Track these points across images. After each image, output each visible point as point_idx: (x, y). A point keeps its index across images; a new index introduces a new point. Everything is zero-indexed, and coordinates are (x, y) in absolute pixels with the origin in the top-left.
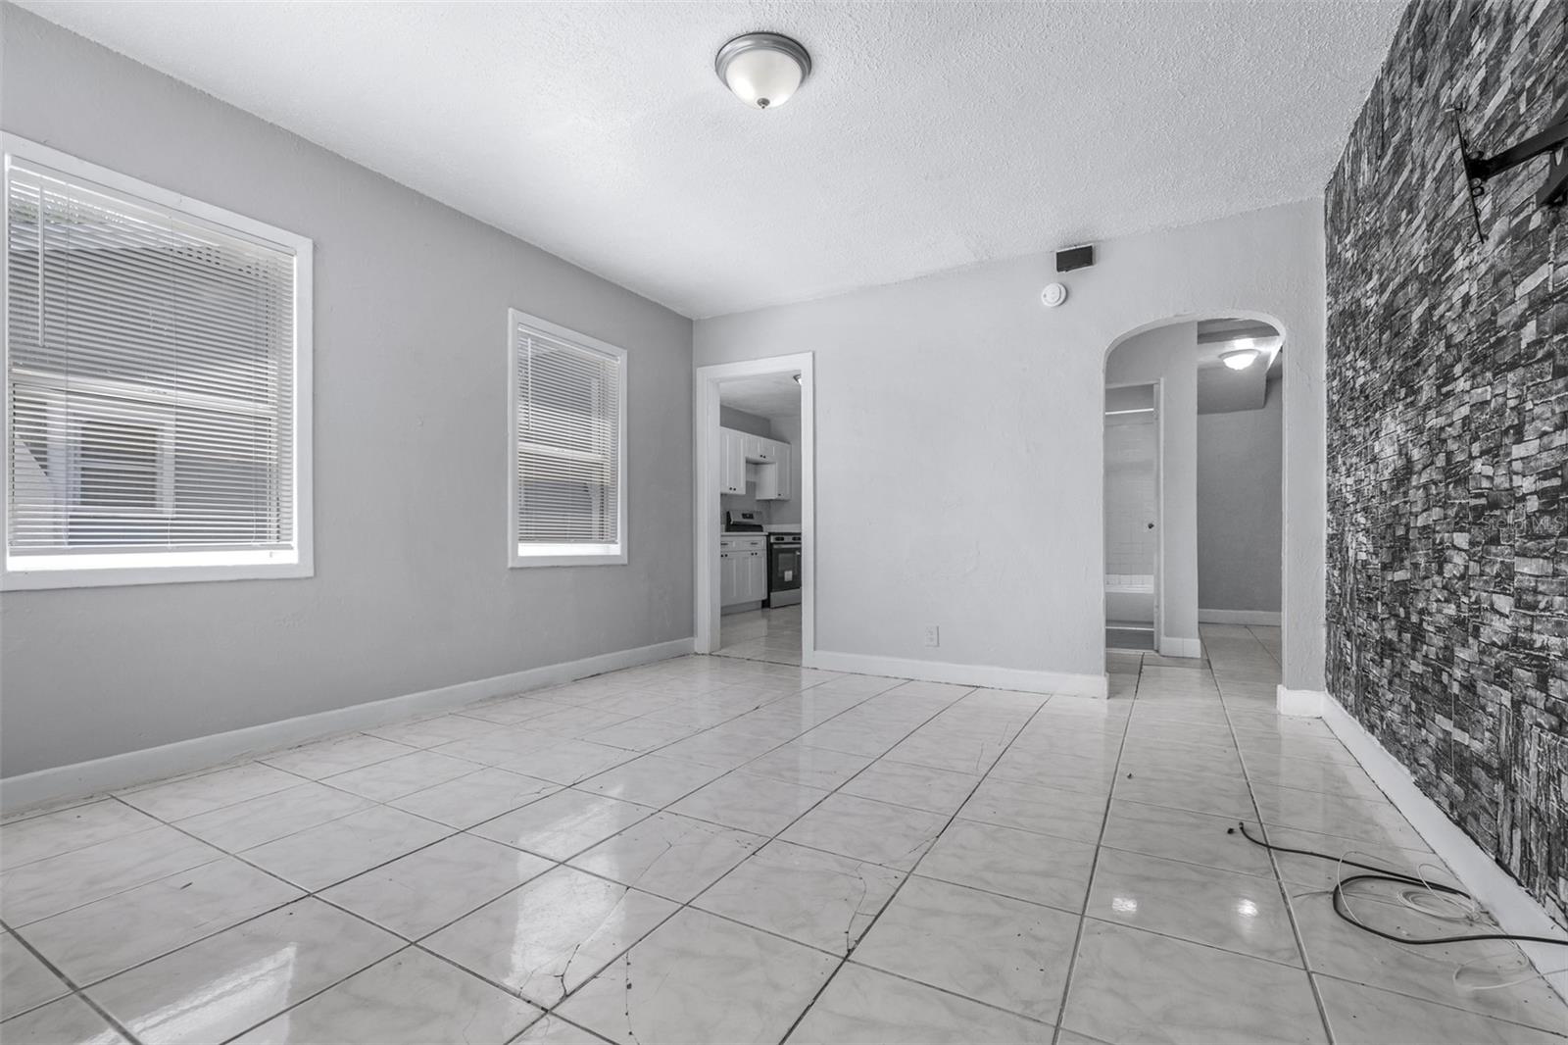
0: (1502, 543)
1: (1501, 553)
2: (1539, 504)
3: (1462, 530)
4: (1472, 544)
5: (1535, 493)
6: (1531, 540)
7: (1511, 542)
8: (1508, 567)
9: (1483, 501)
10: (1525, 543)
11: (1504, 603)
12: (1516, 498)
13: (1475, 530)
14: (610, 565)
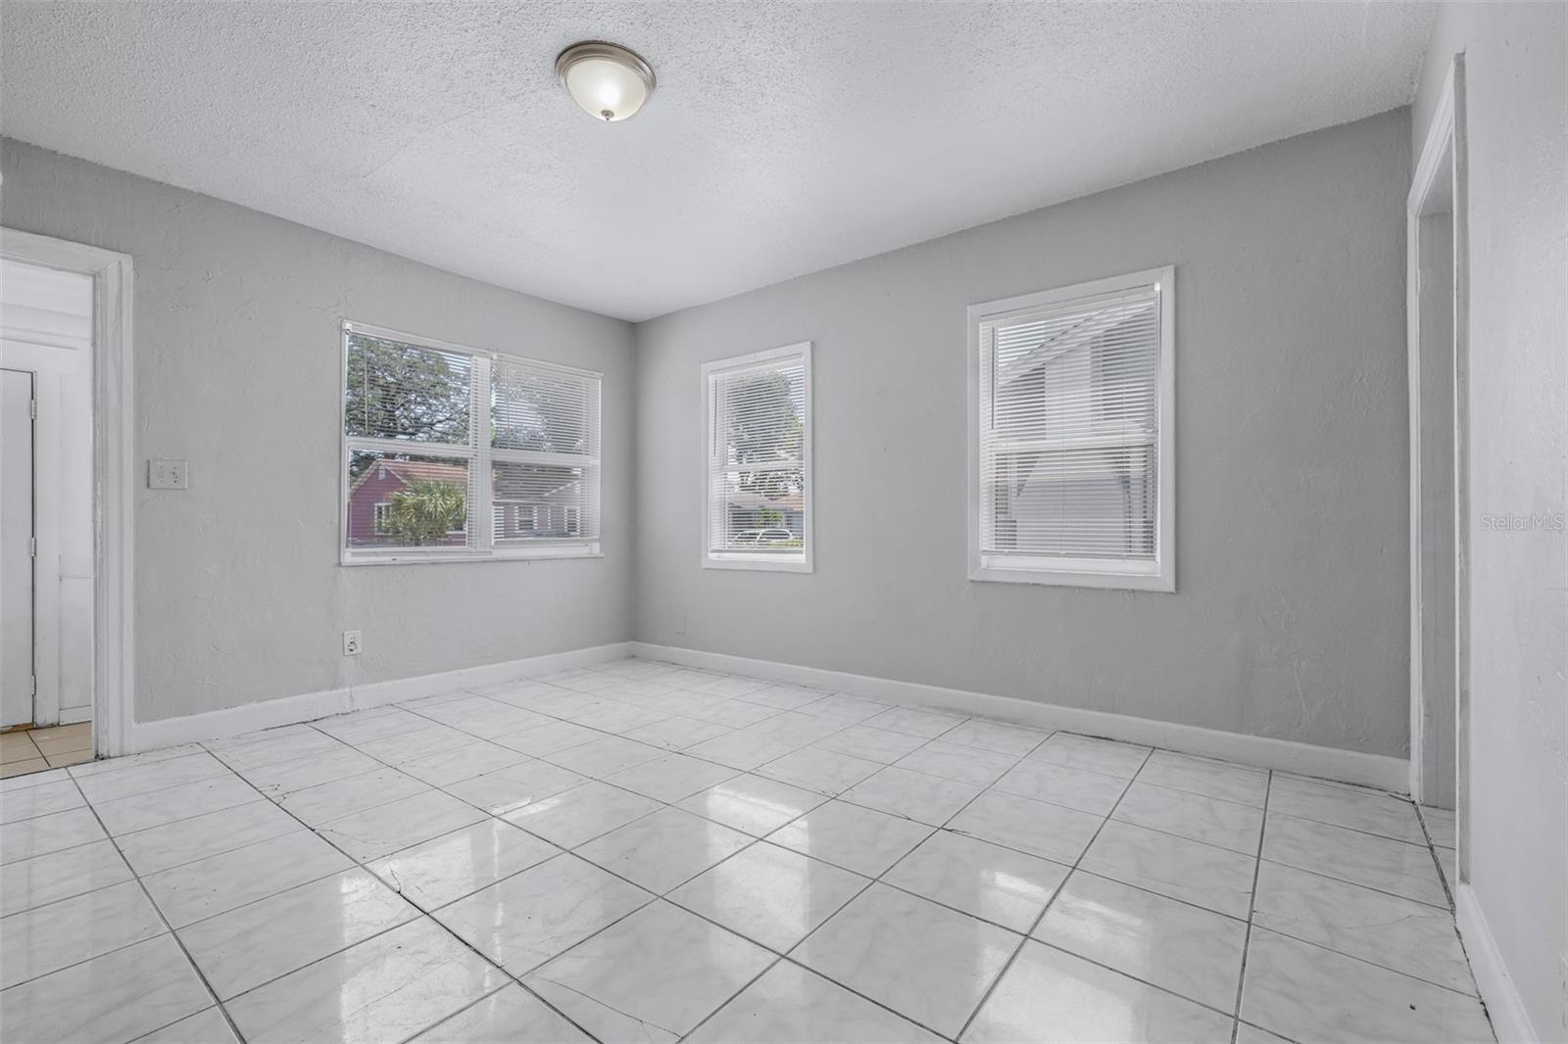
14: (1137, 591)
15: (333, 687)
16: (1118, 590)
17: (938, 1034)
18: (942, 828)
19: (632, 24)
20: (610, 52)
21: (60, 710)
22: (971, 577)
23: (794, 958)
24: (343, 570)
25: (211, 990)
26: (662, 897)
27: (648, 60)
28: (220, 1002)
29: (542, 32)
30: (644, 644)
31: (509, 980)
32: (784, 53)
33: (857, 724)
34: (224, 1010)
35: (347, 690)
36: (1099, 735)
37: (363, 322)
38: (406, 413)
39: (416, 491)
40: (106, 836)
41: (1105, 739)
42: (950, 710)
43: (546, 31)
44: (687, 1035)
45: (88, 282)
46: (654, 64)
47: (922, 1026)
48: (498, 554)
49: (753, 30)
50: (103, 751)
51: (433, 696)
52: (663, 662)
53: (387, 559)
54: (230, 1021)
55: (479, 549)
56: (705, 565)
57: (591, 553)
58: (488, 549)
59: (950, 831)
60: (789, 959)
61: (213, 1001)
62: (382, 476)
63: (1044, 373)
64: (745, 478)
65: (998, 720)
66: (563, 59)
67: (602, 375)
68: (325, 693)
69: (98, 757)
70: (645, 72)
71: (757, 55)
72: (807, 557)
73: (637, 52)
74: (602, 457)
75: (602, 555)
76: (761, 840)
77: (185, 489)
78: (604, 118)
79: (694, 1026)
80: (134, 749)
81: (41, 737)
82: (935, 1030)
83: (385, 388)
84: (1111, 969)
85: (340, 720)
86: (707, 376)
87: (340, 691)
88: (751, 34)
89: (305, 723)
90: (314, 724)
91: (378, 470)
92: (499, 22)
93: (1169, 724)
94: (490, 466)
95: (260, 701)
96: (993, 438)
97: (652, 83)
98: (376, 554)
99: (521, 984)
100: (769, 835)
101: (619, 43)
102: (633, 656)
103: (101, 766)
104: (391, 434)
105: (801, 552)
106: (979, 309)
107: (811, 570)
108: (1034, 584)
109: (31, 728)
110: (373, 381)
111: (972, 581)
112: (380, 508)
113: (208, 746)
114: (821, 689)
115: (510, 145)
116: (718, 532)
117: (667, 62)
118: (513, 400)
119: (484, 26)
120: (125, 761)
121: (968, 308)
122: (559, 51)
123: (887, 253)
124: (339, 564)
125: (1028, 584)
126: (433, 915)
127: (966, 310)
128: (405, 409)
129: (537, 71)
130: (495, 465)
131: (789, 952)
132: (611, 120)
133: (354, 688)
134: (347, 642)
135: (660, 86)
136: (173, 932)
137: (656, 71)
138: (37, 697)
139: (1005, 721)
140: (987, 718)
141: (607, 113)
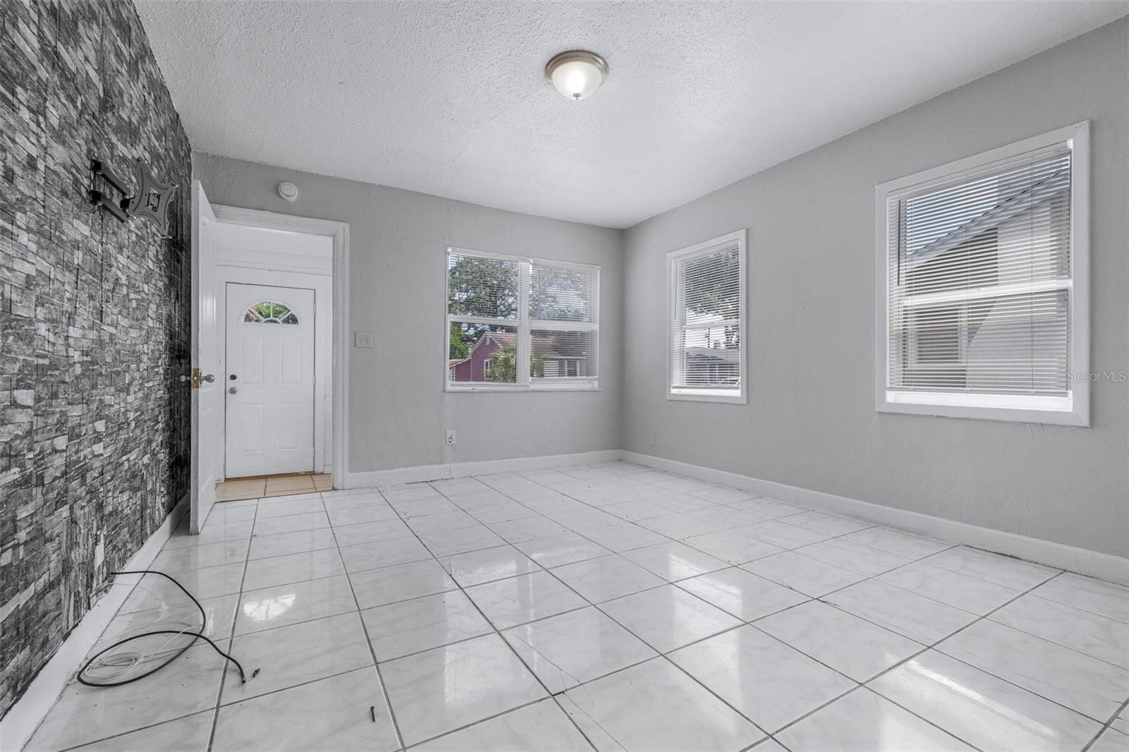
0: (60, 396)
1: (60, 405)
2: (82, 370)
3: (28, 387)
4: (38, 399)
5: (79, 363)
6: (77, 393)
7: (66, 395)
8: (63, 413)
9: (46, 362)
10: (73, 395)
11: (61, 442)
12: (69, 364)
13: (40, 388)
14: (1045, 424)
15: (441, 462)
16: (1025, 423)
17: (758, 727)
18: (817, 599)
19: (586, 35)
20: (577, 56)
21: (325, 466)
22: (878, 409)
23: (668, 657)
24: (446, 394)
25: (357, 604)
26: (594, 605)
27: (601, 55)
28: (359, 610)
29: (534, 55)
30: (626, 452)
31: (494, 631)
32: (692, 26)
33: (773, 519)
34: (360, 614)
35: (448, 465)
36: (1005, 553)
37: (458, 247)
38: (503, 302)
39: (505, 351)
40: (329, 526)
41: (1011, 556)
42: (858, 517)
43: (536, 54)
44: (585, 683)
45: (331, 240)
46: (605, 57)
47: (748, 720)
48: (533, 387)
49: (667, 17)
50: (335, 486)
51: (495, 474)
52: (640, 465)
53: (469, 389)
54: (362, 619)
55: (522, 384)
56: (668, 398)
57: (593, 388)
58: (527, 384)
59: (824, 602)
60: (666, 657)
61: (357, 609)
62: (488, 343)
63: (996, 233)
64: (730, 339)
65: (902, 530)
66: (549, 67)
67: (600, 267)
68: (436, 466)
69: (334, 489)
70: (600, 64)
71: (673, 32)
72: (742, 393)
73: (593, 51)
74: (600, 324)
75: (600, 390)
76: (672, 584)
77: (371, 348)
78: (575, 99)
79: (591, 679)
80: (348, 487)
81: (317, 478)
82: (756, 723)
83: (491, 287)
84: (932, 724)
85: (443, 483)
86: (671, 261)
87: (444, 465)
88: (666, 20)
89: (427, 482)
90: (431, 484)
91: (486, 339)
92: (510, 55)
93: (1082, 551)
94: (529, 333)
95: (405, 467)
96: (900, 293)
97: (605, 69)
98: (463, 385)
99: (500, 634)
100: (678, 581)
101: (580, 48)
102: (621, 460)
103: (335, 493)
104: (495, 315)
105: (737, 388)
106: (888, 186)
107: (745, 402)
108: (938, 416)
109: (312, 474)
110: (485, 284)
111: (879, 413)
112: (487, 363)
113: (380, 489)
114: (752, 493)
115: (527, 127)
116: (679, 376)
117: (613, 53)
118: (565, 290)
119: (502, 60)
120: (346, 492)
121: (876, 187)
122: (546, 63)
123: (806, 153)
124: (444, 391)
125: (933, 416)
126: (465, 590)
127: (875, 189)
128: (503, 300)
129: (535, 78)
130: (533, 332)
131: (667, 653)
132: (579, 99)
133: (452, 465)
134: (448, 437)
135: (612, 69)
136: (347, 574)
137: (607, 60)
138: (316, 458)
139: (909, 532)
140: (892, 527)
141: (577, 95)
